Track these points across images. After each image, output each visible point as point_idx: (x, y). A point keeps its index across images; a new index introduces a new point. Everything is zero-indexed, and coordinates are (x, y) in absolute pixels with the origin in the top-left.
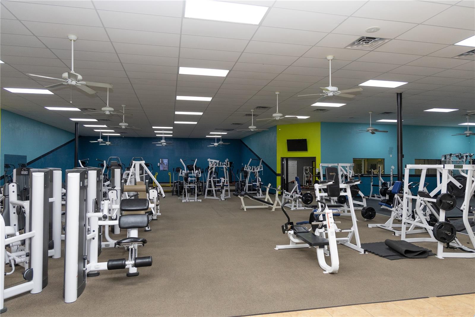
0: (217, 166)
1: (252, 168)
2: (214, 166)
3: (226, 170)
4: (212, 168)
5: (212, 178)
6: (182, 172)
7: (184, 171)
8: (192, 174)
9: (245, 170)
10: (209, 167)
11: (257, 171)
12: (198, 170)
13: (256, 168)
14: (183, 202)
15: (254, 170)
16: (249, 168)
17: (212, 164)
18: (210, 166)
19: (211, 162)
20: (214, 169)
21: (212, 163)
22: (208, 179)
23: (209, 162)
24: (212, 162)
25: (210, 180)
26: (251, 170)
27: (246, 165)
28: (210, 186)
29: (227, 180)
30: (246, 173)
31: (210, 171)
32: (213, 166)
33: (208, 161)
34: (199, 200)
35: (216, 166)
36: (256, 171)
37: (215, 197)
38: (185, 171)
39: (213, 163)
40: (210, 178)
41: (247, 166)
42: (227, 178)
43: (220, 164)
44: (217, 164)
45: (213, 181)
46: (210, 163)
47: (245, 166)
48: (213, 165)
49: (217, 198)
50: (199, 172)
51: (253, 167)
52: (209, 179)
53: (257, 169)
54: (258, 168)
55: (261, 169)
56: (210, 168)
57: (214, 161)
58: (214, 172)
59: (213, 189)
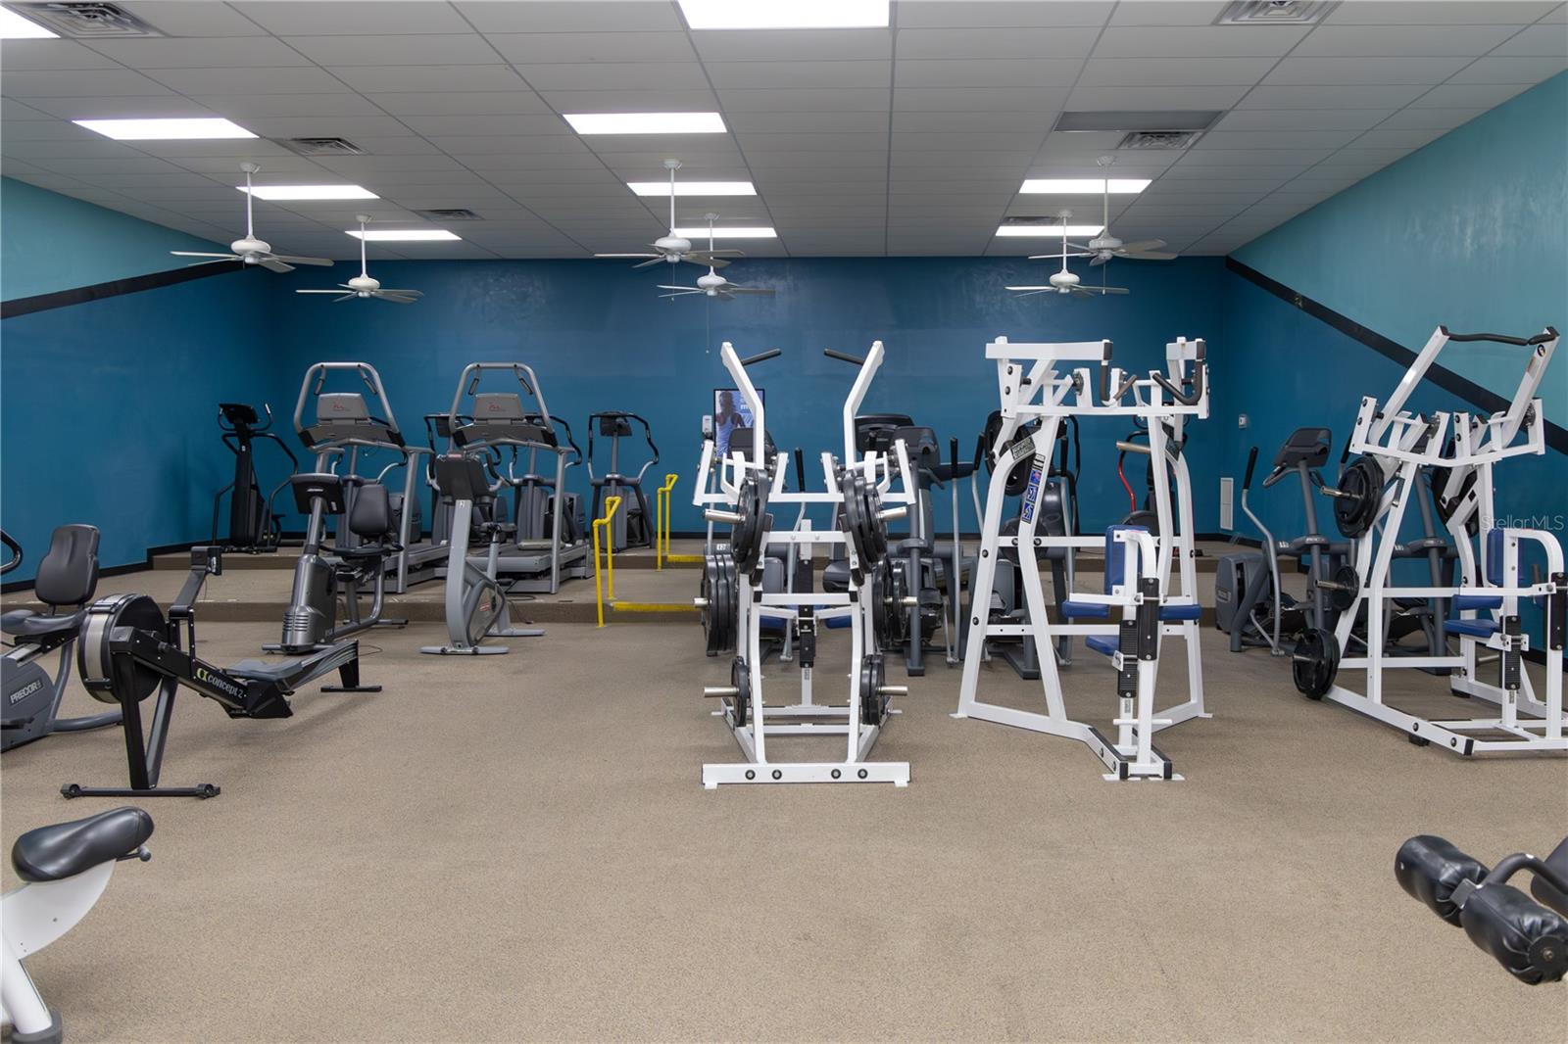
0: (1085, 406)
1: (1431, 431)
2: (1053, 411)
3: (1173, 449)
4: (1024, 432)
5: (1026, 530)
6: (716, 465)
7: (739, 456)
8: (824, 489)
9: (1358, 447)
10: (995, 420)
11: (1486, 459)
12: (883, 447)
13: (1474, 426)
14: (710, 783)
15: (1449, 450)
16: (1397, 431)
17: (1030, 392)
18: (1014, 408)
19: (1018, 369)
20: (1044, 443)
21: (1026, 382)
22: (992, 539)
23: (1002, 371)
24: (1028, 365)
25: (1007, 541)
26: (1420, 447)
27: (1372, 402)
28: (1012, 603)
29: (1176, 551)
30: (1367, 476)
31: (1005, 464)
32: (1036, 409)
33: (994, 362)
34: (878, 771)
35: (1068, 411)
36: (1475, 461)
37: (1056, 721)
38: (749, 458)
39: (1035, 375)
40: (1009, 528)
41: (1378, 415)
42: (1177, 533)
43: (1114, 389)
44: (1077, 387)
45: (1041, 553)
46: (1008, 380)
47: (1366, 412)
48: (1037, 400)
49: (1079, 731)
50: (893, 463)
51: (1444, 418)
52: (1003, 532)
53: (1487, 438)
54: (1495, 433)
55: (1522, 437)
56: (1005, 434)
57: (1045, 354)
58: (1052, 474)
59: (1041, 631)
